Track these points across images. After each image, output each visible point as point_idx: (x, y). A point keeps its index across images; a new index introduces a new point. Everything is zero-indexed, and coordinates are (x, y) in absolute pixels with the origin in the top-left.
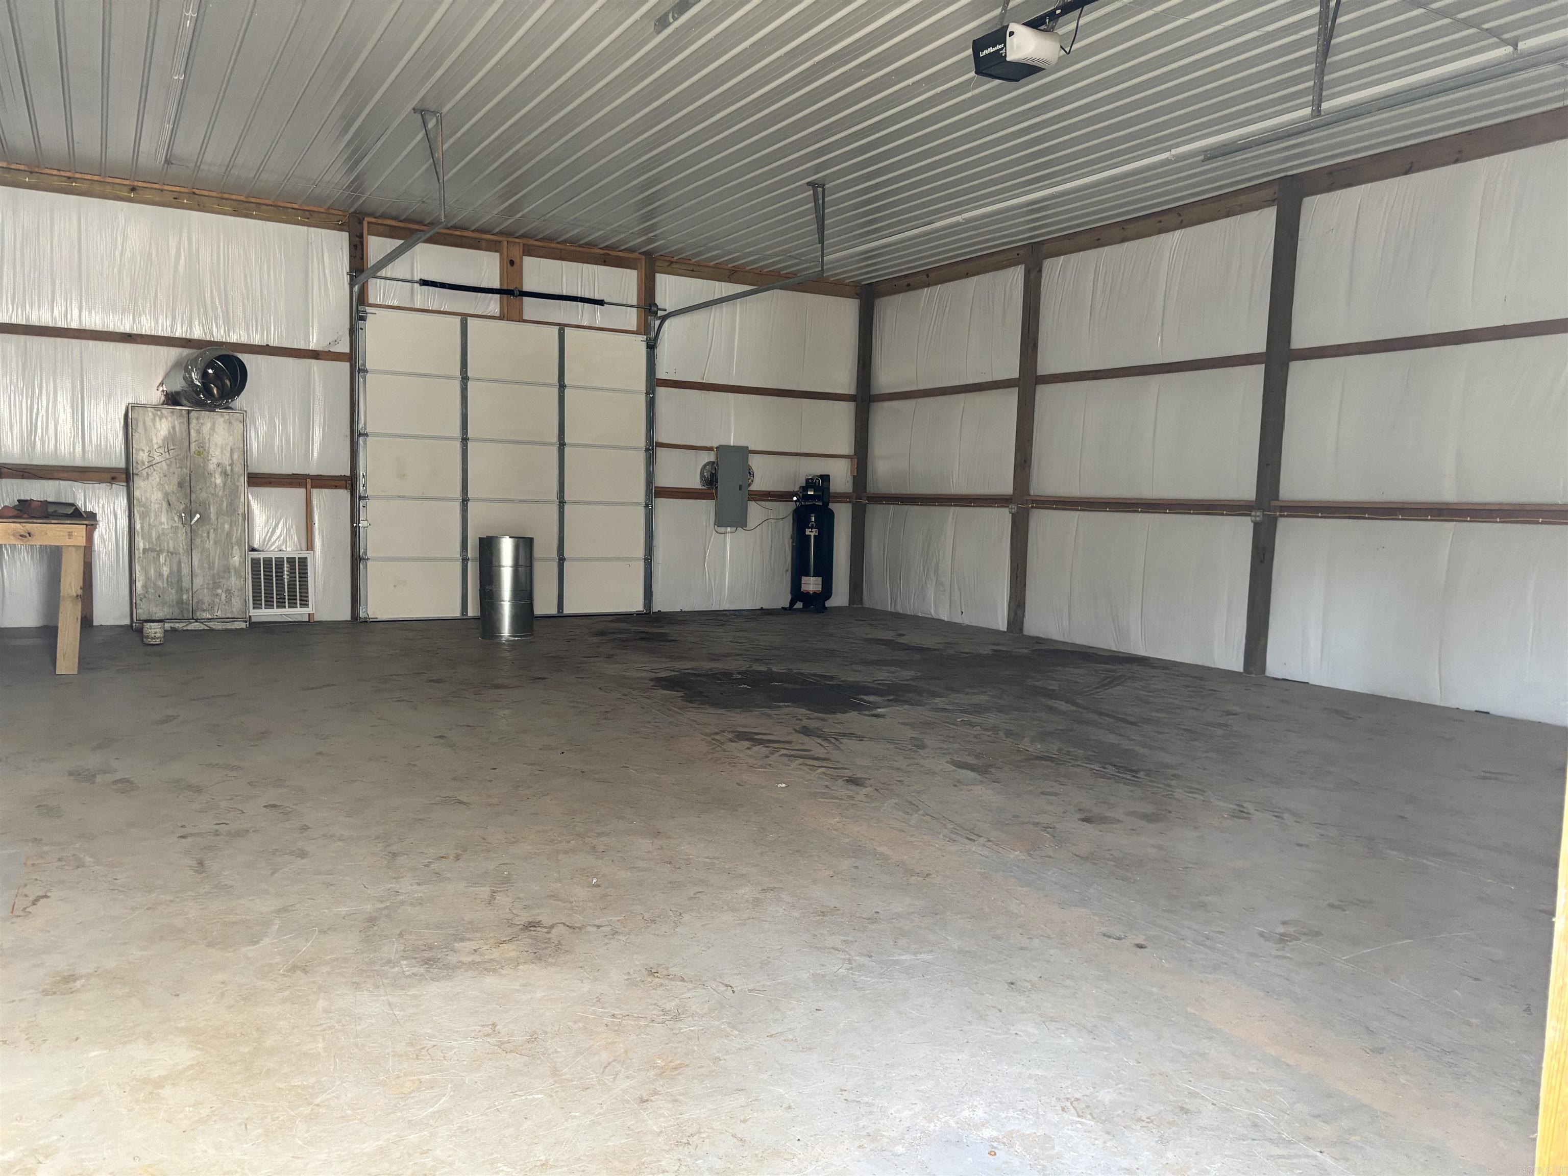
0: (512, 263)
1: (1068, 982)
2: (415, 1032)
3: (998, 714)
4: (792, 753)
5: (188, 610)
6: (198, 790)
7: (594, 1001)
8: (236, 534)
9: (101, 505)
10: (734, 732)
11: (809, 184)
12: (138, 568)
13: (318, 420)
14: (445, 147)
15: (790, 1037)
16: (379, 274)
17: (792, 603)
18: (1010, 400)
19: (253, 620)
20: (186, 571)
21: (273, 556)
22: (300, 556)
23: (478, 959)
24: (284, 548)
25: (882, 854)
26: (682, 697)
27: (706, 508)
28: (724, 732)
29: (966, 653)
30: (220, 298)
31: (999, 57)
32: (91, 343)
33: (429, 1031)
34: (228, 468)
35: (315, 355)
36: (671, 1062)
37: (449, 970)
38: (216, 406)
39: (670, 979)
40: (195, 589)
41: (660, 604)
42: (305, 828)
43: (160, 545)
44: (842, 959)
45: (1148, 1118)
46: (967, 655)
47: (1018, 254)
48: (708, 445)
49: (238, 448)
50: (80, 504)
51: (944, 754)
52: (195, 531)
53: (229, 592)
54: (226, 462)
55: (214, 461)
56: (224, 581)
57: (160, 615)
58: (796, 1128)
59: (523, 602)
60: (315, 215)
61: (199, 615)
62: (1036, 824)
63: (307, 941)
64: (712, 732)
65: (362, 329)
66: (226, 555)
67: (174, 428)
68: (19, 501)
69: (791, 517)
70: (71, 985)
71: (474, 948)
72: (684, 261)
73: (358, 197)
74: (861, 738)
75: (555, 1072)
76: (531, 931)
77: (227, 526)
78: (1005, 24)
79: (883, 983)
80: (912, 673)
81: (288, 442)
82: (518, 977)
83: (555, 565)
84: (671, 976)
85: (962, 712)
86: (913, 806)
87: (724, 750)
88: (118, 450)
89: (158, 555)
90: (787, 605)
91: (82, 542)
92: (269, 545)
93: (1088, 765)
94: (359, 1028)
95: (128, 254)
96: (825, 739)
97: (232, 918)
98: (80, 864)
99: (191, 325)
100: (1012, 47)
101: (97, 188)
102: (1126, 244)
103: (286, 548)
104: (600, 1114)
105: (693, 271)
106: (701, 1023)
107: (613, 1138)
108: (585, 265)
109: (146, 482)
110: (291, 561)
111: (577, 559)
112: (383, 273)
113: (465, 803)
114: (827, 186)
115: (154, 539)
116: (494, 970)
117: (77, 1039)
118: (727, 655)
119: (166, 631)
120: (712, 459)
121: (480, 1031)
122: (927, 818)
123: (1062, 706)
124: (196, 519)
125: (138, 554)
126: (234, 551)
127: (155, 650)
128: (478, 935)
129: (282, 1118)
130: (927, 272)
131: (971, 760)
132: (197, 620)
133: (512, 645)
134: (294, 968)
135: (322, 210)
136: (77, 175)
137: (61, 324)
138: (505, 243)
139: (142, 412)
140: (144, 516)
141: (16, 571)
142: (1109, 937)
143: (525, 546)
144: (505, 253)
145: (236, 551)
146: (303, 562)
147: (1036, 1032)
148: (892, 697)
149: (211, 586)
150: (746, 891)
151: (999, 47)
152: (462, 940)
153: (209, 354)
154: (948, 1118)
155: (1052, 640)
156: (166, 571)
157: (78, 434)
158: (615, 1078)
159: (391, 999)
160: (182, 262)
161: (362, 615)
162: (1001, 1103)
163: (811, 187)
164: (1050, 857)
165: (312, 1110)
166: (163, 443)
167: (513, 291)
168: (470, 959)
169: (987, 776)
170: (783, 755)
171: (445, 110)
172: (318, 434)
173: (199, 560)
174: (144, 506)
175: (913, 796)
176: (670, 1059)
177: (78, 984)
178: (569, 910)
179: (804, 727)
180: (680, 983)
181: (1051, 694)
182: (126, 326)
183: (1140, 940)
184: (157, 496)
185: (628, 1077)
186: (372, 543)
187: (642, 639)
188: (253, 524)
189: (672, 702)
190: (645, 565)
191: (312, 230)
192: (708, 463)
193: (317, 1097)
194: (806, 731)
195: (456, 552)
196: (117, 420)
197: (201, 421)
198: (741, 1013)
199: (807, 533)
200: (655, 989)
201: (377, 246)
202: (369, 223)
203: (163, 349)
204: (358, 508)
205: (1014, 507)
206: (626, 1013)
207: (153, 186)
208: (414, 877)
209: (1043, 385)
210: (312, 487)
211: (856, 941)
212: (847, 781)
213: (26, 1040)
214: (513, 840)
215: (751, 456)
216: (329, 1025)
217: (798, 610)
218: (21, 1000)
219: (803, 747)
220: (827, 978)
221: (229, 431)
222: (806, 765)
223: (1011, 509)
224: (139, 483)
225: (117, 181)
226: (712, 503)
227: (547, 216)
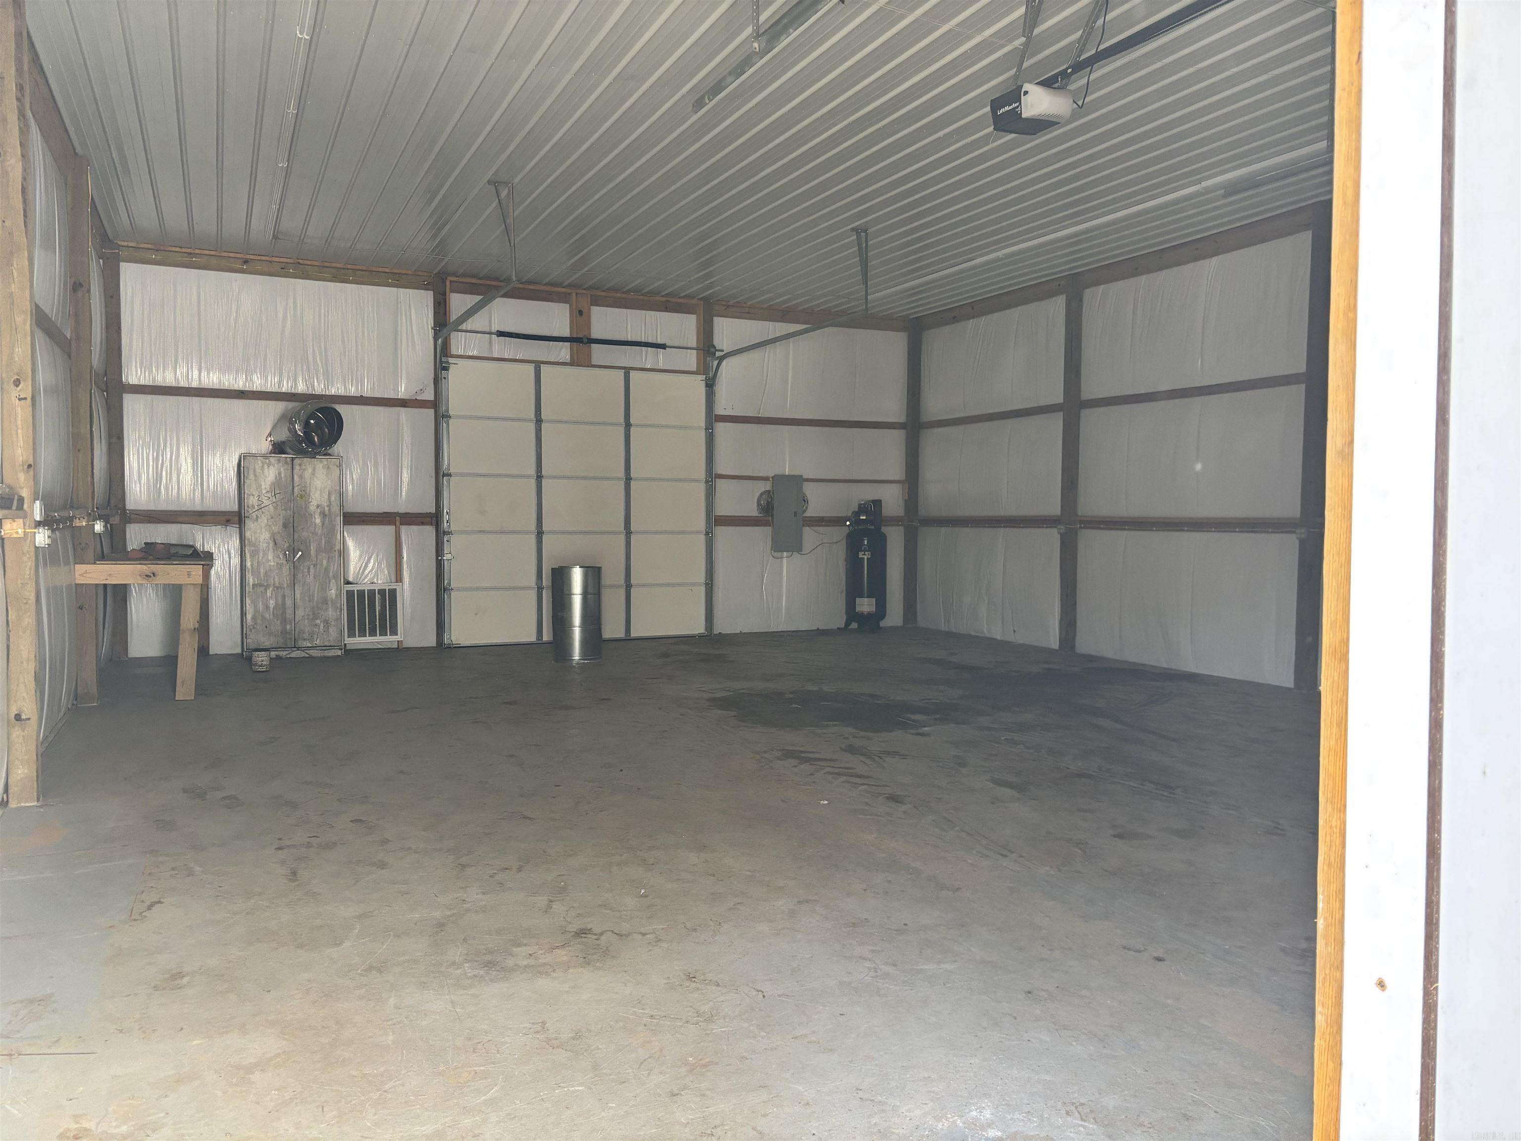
0: (581, 313)
1: (1084, 992)
2: (473, 1028)
3: (1042, 732)
4: (837, 770)
5: (291, 639)
6: (294, 805)
7: (635, 1003)
8: (333, 568)
9: (217, 545)
10: (783, 750)
11: (853, 229)
12: (248, 601)
13: (406, 461)
14: (517, 213)
15: (813, 1039)
16: (460, 328)
17: (847, 624)
18: (1055, 424)
19: (348, 647)
20: (289, 602)
21: (366, 588)
22: (390, 587)
23: (531, 962)
24: (375, 580)
25: (915, 868)
26: (735, 716)
27: (761, 536)
28: (773, 750)
29: (1016, 672)
30: (321, 357)
31: (1015, 115)
32: (210, 401)
33: (486, 1027)
34: (327, 509)
35: (403, 403)
36: (701, 1060)
37: (507, 972)
38: (316, 454)
39: (706, 984)
40: (297, 620)
41: (723, 626)
42: (385, 841)
43: (267, 580)
44: (868, 967)
45: (1150, 1123)
46: (1017, 674)
47: (1059, 285)
48: (763, 475)
49: (335, 490)
50: (198, 546)
51: (985, 772)
52: (297, 568)
53: (326, 622)
54: (325, 504)
55: (314, 503)
56: (322, 612)
57: (267, 644)
58: (812, 1123)
59: (591, 627)
60: (403, 276)
61: (301, 643)
62: (1069, 840)
63: (383, 944)
64: (762, 750)
65: (445, 378)
66: (324, 588)
67: (280, 474)
68: (145, 543)
69: (844, 542)
70: (178, 982)
71: (530, 952)
72: (738, 305)
73: (441, 259)
74: (904, 757)
75: (596, 1067)
76: (582, 937)
77: (325, 562)
78: (1019, 83)
79: (905, 990)
80: (960, 692)
81: (379, 483)
82: (568, 979)
83: (622, 592)
84: (707, 981)
85: (1007, 730)
86: (949, 823)
87: (772, 768)
88: (232, 495)
89: (266, 590)
90: (842, 625)
91: (199, 580)
92: (363, 577)
93: (1127, 783)
94: (424, 1023)
95: (241, 320)
96: (869, 757)
97: (319, 922)
98: (190, 873)
99: (295, 381)
100: (1027, 105)
101: (214, 261)
102: (1164, 272)
103: (377, 580)
104: (633, 1106)
105: (749, 313)
106: (731, 1025)
107: (644, 1128)
108: (648, 312)
109: (256, 524)
110: (382, 592)
111: (644, 585)
112: (464, 326)
113: (530, 818)
114: (869, 231)
115: (262, 576)
116: (547, 974)
117: (181, 1030)
118: (781, 676)
119: (271, 659)
120: (768, 488)
121: (530, 1029)
122: (963, 834)
123: (1106, 723)
124: (298, 556)
125: (248, 588)
126: (331, 584)
127: (262, 677)
128: (534, 941)
129: (354, 1102)
131: (1010, 778)
132: (298, 649)
133: (582, 667)
134: (370, 968)
135: (410, 272)
136: (197, 251)
137: (183, 384)
138: (574, 295)
139: (253, 461)
140: (254, 554)
141: (142, 606)
142: (1129, 949)
143: (593, 574)
144: (574, 304)
145: (333, 585)
146: (393, 593)
147: (1048, 1039)
148: (938, 716)
149: (311, 617)
150: (783, 903)
151: (1014, 105)
152: (519, 945)
153: (311, 407)
154: (956, 1118)
155: (1104, 658)
156: (272, 603)
157: (197, 481)
158: (649, 1074)
159: (453, 998)
160: (288, 325)
161: (446, 641)
162: (1008, 1105)
163: (855, 232)
164: (1079, 872)
165: (381, 1095)
166: (271, 488)
167: (582, 338)
168: (525, 963)
169: (1025, 794)
170: (828, 773)
171: (516, 181)
172: (406, 476)
173: (301, 594)
174: (254, 545)
175: (951, 813)
176: (700, 1057)
177: (185, 980)
178: (617, 918)
179: (850, 745)
180: (714, 988)
181: (1096, 712)
182: (240, 384)
183: (1160, 953)
184: (265, 535)
185: (661, 1073)
186: (455, 576)
187: (702, 660)
188: (348, 559)
189: (725, 722)
190: (706, 589)
191: (402, 291)
192: (764, 492)
193: (386, 1084)
194: (851, 750)
195: (532, 581)
196: (231, 468)
197: (303, 467)
198: (769, 1017)
199: (861, 556)
200: (692, 993)
201: (459, 303)
202: (451, 281)
203: (271, 403)
204: (443, 543)
205: (1062, 527)
206: (663, 1014)
207: (263, 258)
208: (480, 887)
209: (1088, 410)
210: (401, 524)
211: (883, 951)
212: (887, 798)
213: (139, 1029)
214: (571, 852)
215: (805, 484)
216: (399, 1020)
217: (853, 630)
218: (136, 995)
219: (847, 765)
220: (853, 985)
221: (327, 475)
222: (849, 782)
223: (1060, 529)
224: (250, 524)
225: (232, 255)
226: (768, 530)
227: (612, 269)
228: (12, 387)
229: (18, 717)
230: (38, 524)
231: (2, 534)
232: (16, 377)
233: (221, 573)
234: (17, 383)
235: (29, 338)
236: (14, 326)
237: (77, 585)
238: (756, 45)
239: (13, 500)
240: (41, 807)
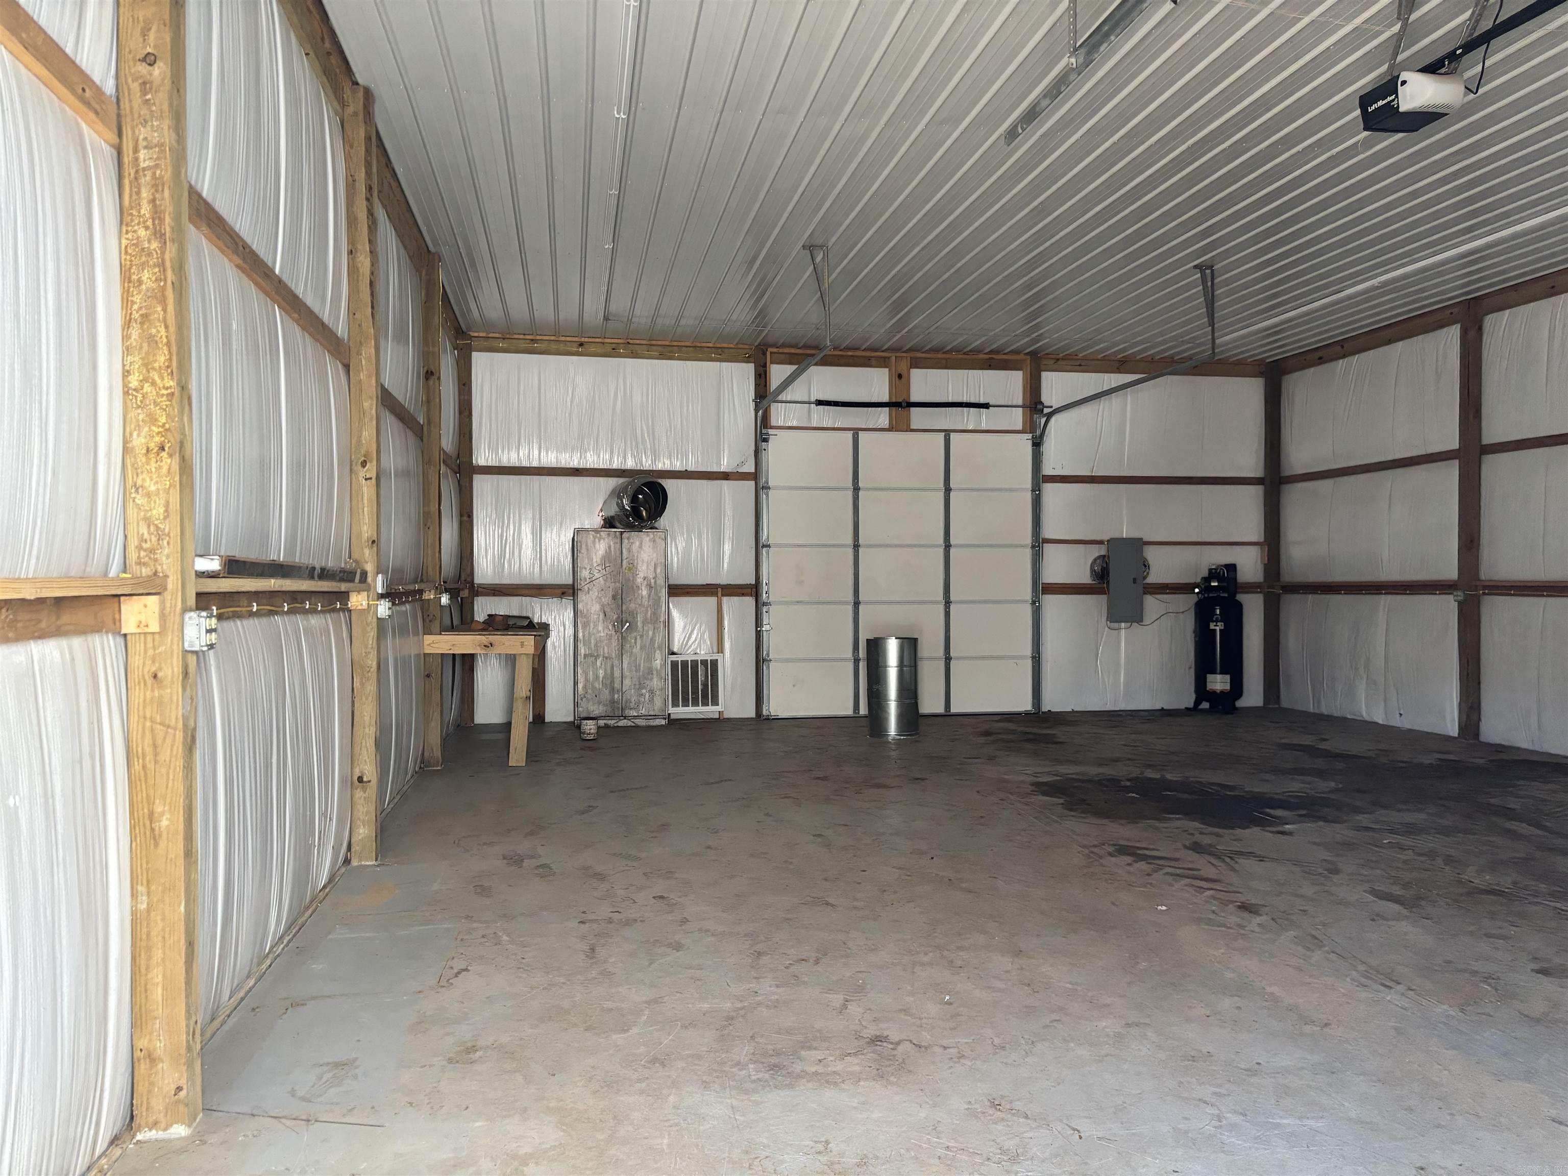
0: (900, 376)
2: (752, 1139)
3: (1437, 836)
4: (1178, 871)
5: (619, 708)
6: (601, 877)
7: (930, 1129)
8: (659, 639)
9: (553, 617)
10: (1115, 845)
11: (1196, 267)
12: (580, 671)
13: (727, 533)
14: (831, 279)
17: (1197, 702)
18: (1451, 473)
19: (672, 717)
20: (617, 674)
21: (689, 659)
22: (712, 658)
23: (819, 1068)
24: (698, 651)
25: (1272, 994)
26: (1062, 804)
27: (1095, 604)
28: (1104, 844)
29: (1403, 762)
30: (648, 433)
31: (1392, 109)
32: (548, 479)
33: (765, 1141)
34: (653, 581)
35: (725, 476)
37: (796, 1077)
38: (643, 527)
39: (1013, 1114)
40: (624, 690)
41: (1053, 702)
42: (684, 921)
43: (597, 650)
44: (1209, 1114)
46: (1404, 765)
47: (1451, 313)
48: (1098, 538)
49: (661, 563)
50: (536, 620)
51: (1362, 881)
52: (625, 637)
53: (652, 692)
54: (651, 575)
55: (641, 575)
56: (648, 682)
57: (596, 713)
59: (908, 701)
60: (726, 350)
61: (628, 712)
62: (1475, 973)
63: (669, 1034)
64: (1092, 844)
65: (765, 450)
66: (649, 659)
67: (610, 548)
68: (489, 615)
69: (1193, 610)
70: (472, 1055)
71: (820, 1058)
72: (1069, 357)
73: (761, 331)
74: (1261, 859)
76: (877, 1045)
77: (651, 633)
78: (1396, 75)
79: (1257, 1149)
80: (1333, 784)
81: (702, 555)
82: (858, 1093)
83: (942, 665)
84: (1014, 1111)
85: (1392, 832)
86: (1316, 941)
87: (1102, 865)
88: (567, 568)
89: (596, 660)
90: (1191, 705)
91: (534, 650)
92: (686, 649)
93: (1551, 904)
94: (701, 1128)
95: (577, 400)
96: (1218, 857)
97: (609, 1005)
98: (498, 942)
99: (625, 458)
100: (1405, 97)
101: (554, 346)
103: (700, 651)
105: (1080, 365)
106: (1040, 1169)
108: (971, 371)
109: (588, 596)
110: (704, 662)
111: (965, 658)
112: (780, 398)
113: (832, 905)
114: (1215, 267)
115: (592, 646)
116: (835, 1084)
117: (467, 1108)
118: (1118, 760)
119: (599, 728)
120: (1103, 552)
121: (812, 1147)
122: (1333, 957)
123: (1524, 828)
124: (626, 627)
125: (580, 659)
126: (656, 654)
127: (591, 745)
128: (825, 1044)
130: (1341, 343)
131: (1397, 890)
132: (625, 718)
133: (898, 743)
134: (654, 1060)
135: (732, 346)
136: (538, 337)
137: (525, 464)
138: (894, 358)
139: (585, 535)
140: (585, 626)
143: (910, 646)
144: (894, 368)
145: (658, 655)
146: (714, 663)
148: (1304, 812)
149: (637, 687)
150: (1109, 1025)
151: (1389, 99)
152: (810, 1048)
153: (639, 482)
155: (1519, 749)
156: (601, 673)
157: (537, 555)
159: (735, 1103)
160: (619, 403)
161: (765, 712)
163: (1198, 270)
164: (1489, 1015)
166: (601, 561)
167: (901, 403)
168: (813, 1069)
169: (1414, 910)
170: (1167, 873)
171: (830, 244)
172: (727, 548)
173: (628, 664)
174: (586, 616)
175: (1318, 929)
177: (478, 1054)
178: (918, 1027)
179: (1196, 843)
180: (1021, 1120)
181: (1510, 815)
182: (575, 462)
184: (596, 608)
186: (773, 645)
187: (1028, 740)
188: (673, 629)
189: (1050, 809)
190: (1033, 663)
191: (725, 365)
192: (1098, 558)
194: (1197, 848)
195: (849, 654)
196: (567, 544)
197: (631, 541)
198: (1086, 1164)
199: (1212, 626)
200: (996, 1123)
201: (778, 373)
202: (771, 353)
203: (602, 480)
204: (761, 614)
205: (1459, 593)
206: (962, 1146)
207: (597, 340)
208: (774, 978)
209: (1491, 456)
210: (723, 595)
211: (1229, 1095)
212: (1239, 907)
213: (428, 1104)
214: (873, 947)
215: (1146, 548)
216: (676, 1121)
217: (1204, 711)
218: (430, 1066)
219: (1190, 866)
220: (1190, 1135)
221: (653, 548)
222: (1193, 885)
223: (1457, 596)
224: (582, 596)
225: (568, 339)
226: (1104, 598)
227: (932, 329)
228: (360, 467)
229: (360, 780)
230: (382, 596)
231: (349, 606)
232: (363, 459)
233: (557, 644)
234: (364, 464)
235: (374, 422)
236: (361, 410)
237: (424, 654)
238: (1073, 60)
239: (356, 573)
240: (378, 866)
